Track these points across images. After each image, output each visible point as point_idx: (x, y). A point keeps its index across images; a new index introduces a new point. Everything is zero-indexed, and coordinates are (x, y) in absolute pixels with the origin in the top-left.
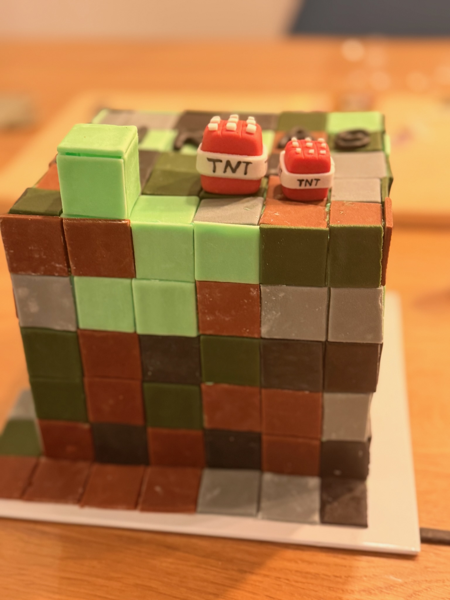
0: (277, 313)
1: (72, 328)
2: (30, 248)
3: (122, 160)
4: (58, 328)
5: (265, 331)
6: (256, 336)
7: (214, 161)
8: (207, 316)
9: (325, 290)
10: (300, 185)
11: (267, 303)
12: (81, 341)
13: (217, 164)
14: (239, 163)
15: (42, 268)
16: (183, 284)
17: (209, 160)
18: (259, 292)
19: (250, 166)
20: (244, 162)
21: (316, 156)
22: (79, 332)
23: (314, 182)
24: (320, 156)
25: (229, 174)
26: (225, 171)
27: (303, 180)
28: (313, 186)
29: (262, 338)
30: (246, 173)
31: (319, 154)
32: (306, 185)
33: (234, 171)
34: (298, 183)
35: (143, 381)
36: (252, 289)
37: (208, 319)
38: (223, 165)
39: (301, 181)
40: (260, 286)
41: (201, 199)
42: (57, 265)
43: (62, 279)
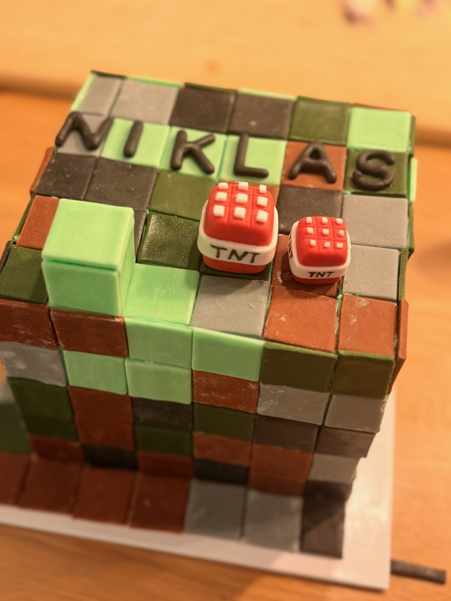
0: (275, 401)
1: (62, 385)
2: (15, 326)
3: (115, 274)
4: (47, 382)
5: (261, 410)
6: (252, 412)
7: (219, 249)
8: (202, 393)
9: (327, 395)
10: (311, 276)
11: (266, 394)
12: (71, 394)
13: (221, 252)
14: (246, 253)
15: (29, 341)
16: (179, 370)
17: (213, 246)
18: (257, 387)
19: (257, 256)
20: (251, 253)
21: (332, 251)
22: (68, 388)
23: (327, 274)
24: (337, 250)
25: (234, 260)
26: (230, 258)
27: (315, 273)
28: (325, 277)
29: (256, 414)
30: (252, 261)
31: (335, 247)
32: (317, 276)
33: (239, 258)
34: (310, 274)
35: (134, 424)
36: (250, 384)
37: (203, 395)
38: (228, 253)
39: (312, 274)
40: (259, 384)
41: (202, 274)
42: (45, 341)
43: (50, 351)
